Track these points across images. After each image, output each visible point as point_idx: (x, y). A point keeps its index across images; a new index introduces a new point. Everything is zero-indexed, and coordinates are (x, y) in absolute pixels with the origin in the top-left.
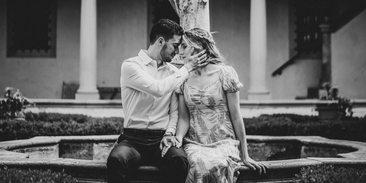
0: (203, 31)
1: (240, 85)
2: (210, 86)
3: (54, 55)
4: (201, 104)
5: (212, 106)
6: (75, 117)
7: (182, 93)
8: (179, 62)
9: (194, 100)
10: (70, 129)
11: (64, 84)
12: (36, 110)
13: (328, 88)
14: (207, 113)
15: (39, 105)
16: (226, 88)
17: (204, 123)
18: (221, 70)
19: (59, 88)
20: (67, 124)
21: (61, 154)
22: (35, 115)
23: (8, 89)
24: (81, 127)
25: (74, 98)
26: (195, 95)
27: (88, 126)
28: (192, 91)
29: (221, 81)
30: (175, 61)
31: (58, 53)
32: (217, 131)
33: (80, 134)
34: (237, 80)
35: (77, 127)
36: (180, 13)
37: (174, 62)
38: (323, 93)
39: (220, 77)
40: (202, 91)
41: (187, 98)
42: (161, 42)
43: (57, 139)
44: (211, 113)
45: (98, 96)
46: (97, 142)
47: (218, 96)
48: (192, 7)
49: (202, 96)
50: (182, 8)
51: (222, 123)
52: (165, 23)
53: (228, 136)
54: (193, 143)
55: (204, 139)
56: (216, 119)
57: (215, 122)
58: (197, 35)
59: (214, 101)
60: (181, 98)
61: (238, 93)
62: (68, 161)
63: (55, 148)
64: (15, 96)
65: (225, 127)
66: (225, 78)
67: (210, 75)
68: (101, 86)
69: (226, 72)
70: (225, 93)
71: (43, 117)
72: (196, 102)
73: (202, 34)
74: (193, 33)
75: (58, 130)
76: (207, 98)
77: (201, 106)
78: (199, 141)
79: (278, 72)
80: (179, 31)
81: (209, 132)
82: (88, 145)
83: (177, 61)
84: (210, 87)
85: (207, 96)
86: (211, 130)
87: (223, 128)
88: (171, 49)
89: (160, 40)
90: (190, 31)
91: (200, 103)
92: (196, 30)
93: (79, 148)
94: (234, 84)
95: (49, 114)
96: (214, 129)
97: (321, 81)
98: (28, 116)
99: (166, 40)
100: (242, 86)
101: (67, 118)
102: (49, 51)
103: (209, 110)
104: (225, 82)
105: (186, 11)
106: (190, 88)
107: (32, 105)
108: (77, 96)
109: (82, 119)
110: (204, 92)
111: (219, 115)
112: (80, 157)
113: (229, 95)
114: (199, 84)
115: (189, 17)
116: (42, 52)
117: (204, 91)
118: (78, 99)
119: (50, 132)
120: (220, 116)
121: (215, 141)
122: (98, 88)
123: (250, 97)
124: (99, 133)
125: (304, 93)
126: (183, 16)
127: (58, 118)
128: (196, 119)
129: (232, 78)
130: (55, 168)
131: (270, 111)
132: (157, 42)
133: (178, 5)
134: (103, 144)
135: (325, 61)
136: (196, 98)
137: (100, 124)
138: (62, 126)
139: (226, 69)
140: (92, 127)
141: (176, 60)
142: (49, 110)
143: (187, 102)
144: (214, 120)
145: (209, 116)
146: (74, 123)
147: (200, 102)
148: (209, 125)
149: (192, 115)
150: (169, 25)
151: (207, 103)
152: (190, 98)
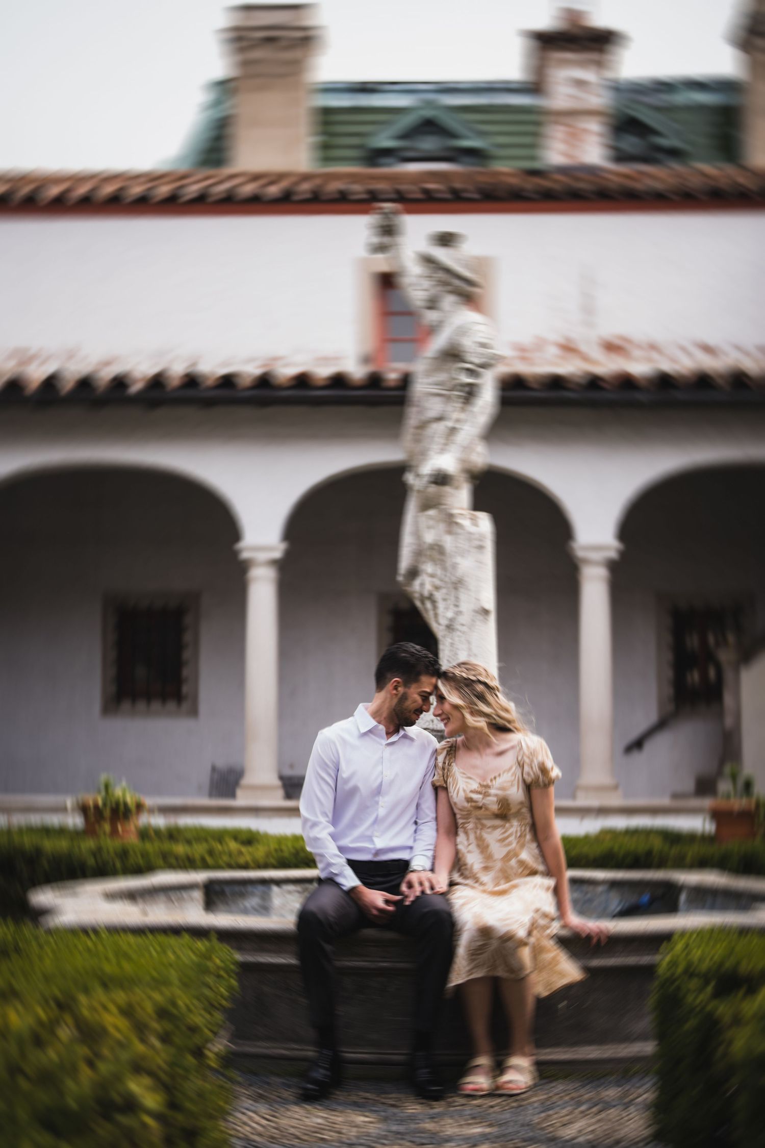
0: (477, 668)
1: (556, 772)
2: (499, 775)
3: (194, 712)
4: (483, 809)
5: (504, 813)
6: (236, 835)
7: (445, 785)
8: (437, 726)
9: (469, 800)
10: (225, 858)
11: (214, 769)
12: (159, 821)
13: (734, 777)
14: (495, 828)
15: (165, 810)
16: (529, 780)
17: (488, 846)
18: (520, 743)
19: (204, 776)
20: (219, 847)
21: (210, 905)
22: (158, 832)
23: (103, 777)
24: (247, 854)
25: (233, 795)
26: (472, 791)
27: (260, 852)
28: (467, 782)
29: (521, 765)
30: (429, 725)
31: (203, 707)
32: (513, 862)
33: (245, 867)
34: (549, 763)
35: (240, 853)
36: (438, 629)
37: (428, 727)
38: (724, 786)
39: (517, 759)
40: (485, 783)
41: (456, 796)
42: (396, 688)
43: (200, 876)
44: (503, 826)
45: (280, 793)
46: (279, 882)
47: (516, 794)
48: (462, 619)
49: (486, 795)
50: (443, 622)
51: (522, 846)
52: (405, 651)
53: (533, 873)
54: (466, 885)
55: (486, 878)
56: (512, 838)
57: (510, 844)
58: (464, 675)
59: (508, 805)
60: (442, 795)
61: (552, 789)
62: (223, 920)
63: (198, 895)
64: (118, 792)
65: (528, 855)
66: (527, 760)
67: (501, 754)
68: (288, 772)
69: (528, 747)
70: (528, 788)
71: (173, 834)
72: (473, 804)
73: (473, 673)
74: (457, 672)
75: (203, 860)
76: (495, 799)
77: (482, 811)
78: (477, 880)
79: (637, 745)
80: (431, 668)
81: (499, 865)
82: (261, 888)
83: (433, 725)
84: (501, 775)
85: (496, 795)
86: (503, 859)
87: (525, 855)
88: (415, 702)
89: (395, 684)
90: (451, 670)
91: (480, 808)
92: (463, 666)
93: (242, 895)
94: (544, 770)
95: (187, 829)
96: (507, 858)
97: (722, 763)
98: (144, 834)
99: (406, 684)
100: (560, 774)
101: (220, 835)
102: (185, 706)
103: (498, 822)
104: (526, 768)
105: (450, 627)
106: (462, 777)
107: (151, 811)
108: (239, 792)
109: (249, 839)
110: (488, 787)
111: (516, 832)
112: (245, 912)
113: (536, 792)
114: (480, 772)
115: (457, 639)
116: (171, 705)
117: (490, 784)
118: (242, 799)
119: (188, 864)
120: (519, 834)
121: (507, 879)
122: (281, 778)
123: (580, 794)
124: (283, 864)
125: (689, 785)
126: (444, 637)
127: (202, 835)
128: (472, 836)
129: (540, 759)
130: (199, 932)
131: (620, 823)
132: (389, 686)
133: (436, 615)
134: (291, 887)
135: (729, 721)
136: (475, 796)
137: (284, 848)
138: (211, 852)
139: (529, 743)
140: (268, 854)
141: (431, 722)
142: (186, 821)
143: (455, 804)
144: (507, 841)
145: (498, 834)
146: (233, 845)
147: (480, 804)
148: (498, 851)
149: (465, 828)
150: (412, 654)
151: (495, 808)
152: (462, 794)
